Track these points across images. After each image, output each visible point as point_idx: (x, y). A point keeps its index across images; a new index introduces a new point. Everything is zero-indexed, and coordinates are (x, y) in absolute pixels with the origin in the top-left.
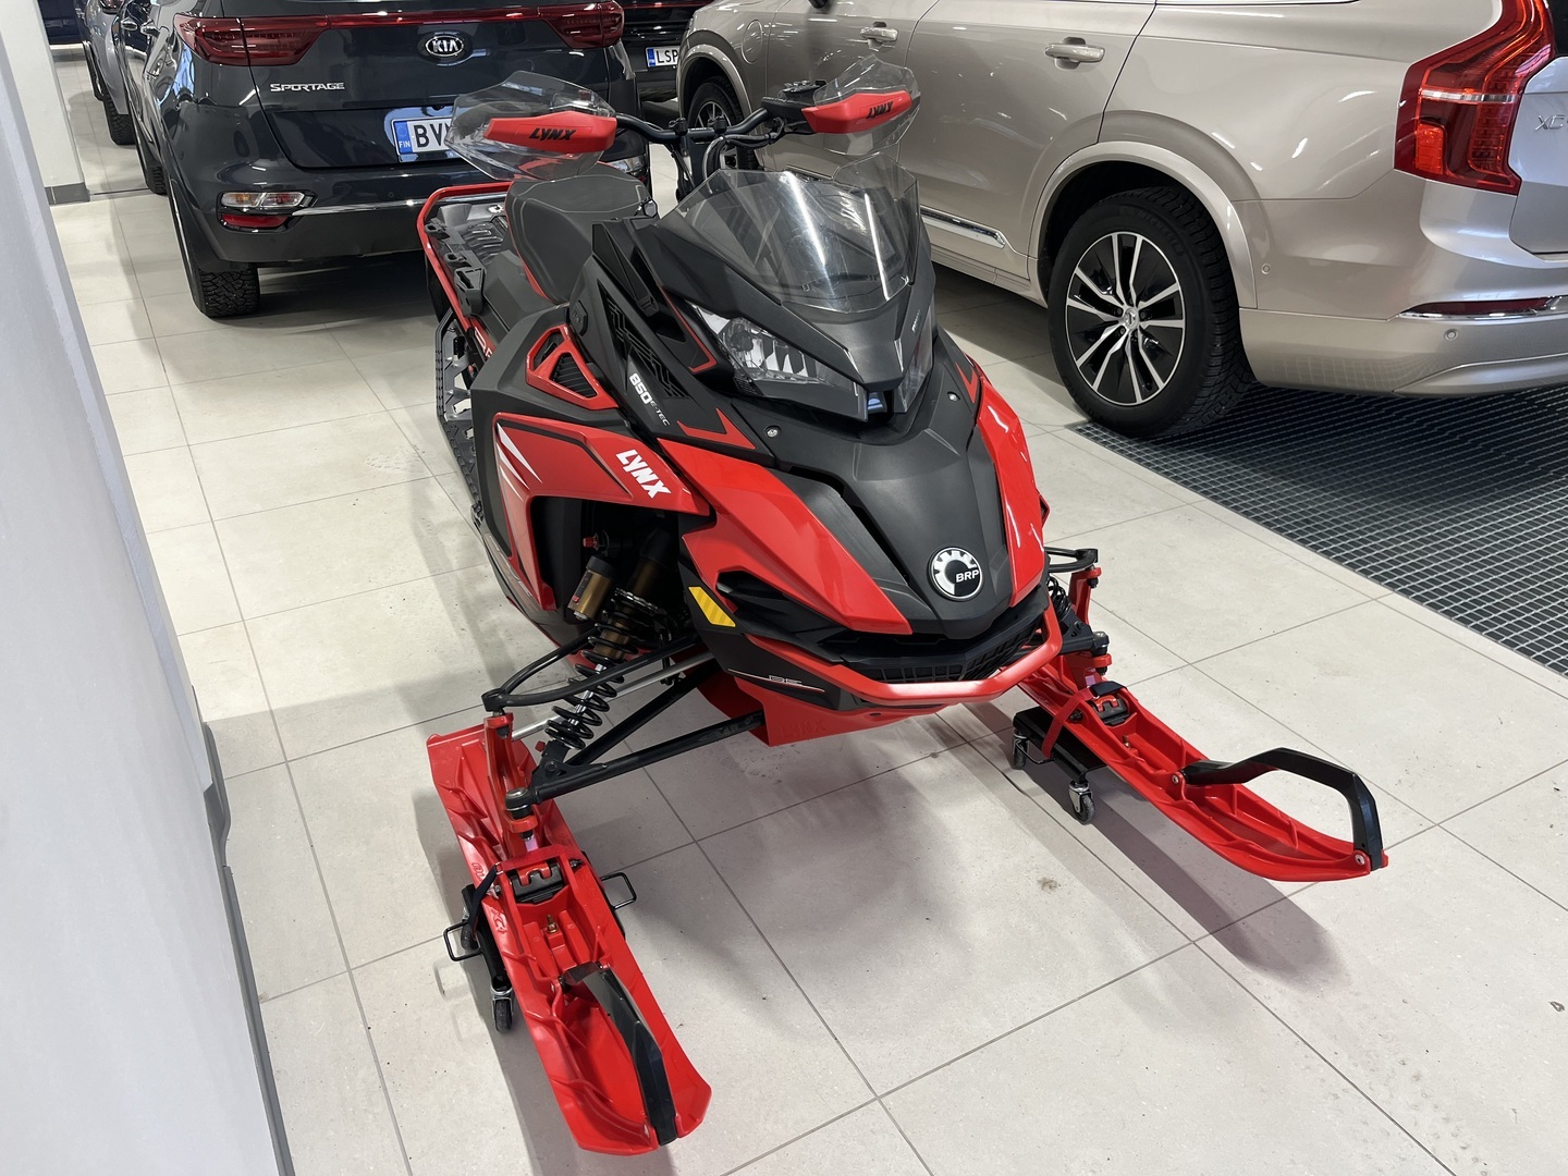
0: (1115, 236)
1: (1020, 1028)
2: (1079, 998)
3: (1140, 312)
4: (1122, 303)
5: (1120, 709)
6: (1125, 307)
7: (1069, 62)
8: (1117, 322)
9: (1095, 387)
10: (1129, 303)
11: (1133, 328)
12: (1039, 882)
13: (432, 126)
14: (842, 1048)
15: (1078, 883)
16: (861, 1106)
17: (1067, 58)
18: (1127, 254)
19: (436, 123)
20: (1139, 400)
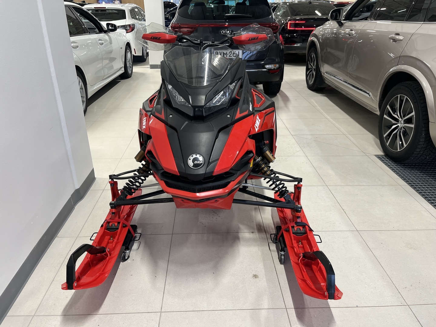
0: (399, 96)
1: (214, 310)
2: (237, 310)
3: (404, 121)
4: (399, 118)
5: (303, 232)
6: (400, 119)
7: (395, 40)
8: (397, 124)
9: (388, 144)
10: (401, 118)
11: (401, 126)
12: (253, 275)
13: (220, 52)
14: (163, 296)
15: (265, 279)
16: (155, 312)
17: (394, 39)
18: (401, 101)
19: (221, 51)
20: (399, 150)
